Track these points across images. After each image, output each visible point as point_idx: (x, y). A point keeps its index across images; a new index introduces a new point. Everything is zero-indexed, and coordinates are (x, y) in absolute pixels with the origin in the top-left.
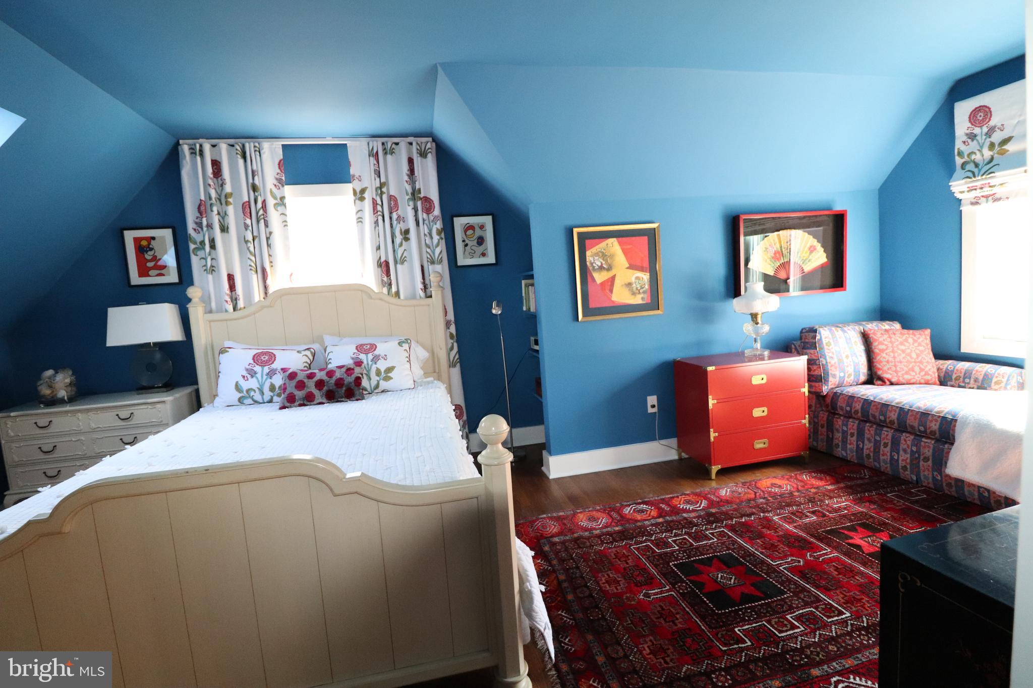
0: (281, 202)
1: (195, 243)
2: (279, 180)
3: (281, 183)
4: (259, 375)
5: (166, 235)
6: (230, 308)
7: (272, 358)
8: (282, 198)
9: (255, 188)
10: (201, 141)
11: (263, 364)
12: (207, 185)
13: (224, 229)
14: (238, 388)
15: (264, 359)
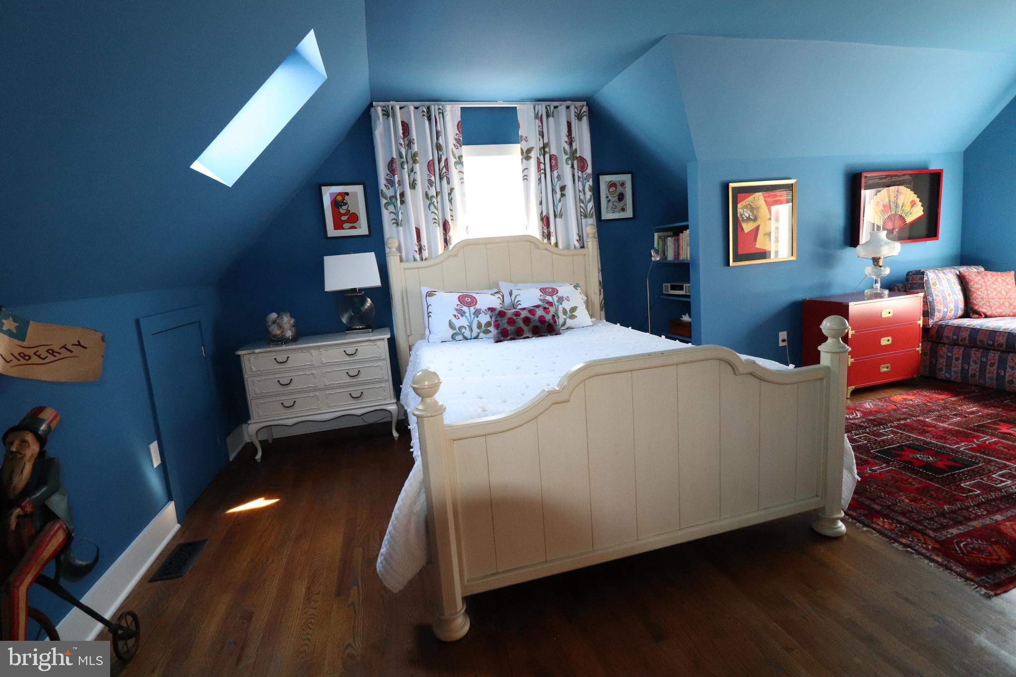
0: (460, 161)
1: (386, 198)
2: (457, 140)
3: (460, 143)
4: (467, 314)
5: (357, 191)
6: (418, 257)
7: (473, 302)
8: (460, 157)
9: (439, 147)
10: (392, 103)
11: (469, 305)
12: (399, 145)
13: (413, 186)
14: (451, 325)
15: (467, 300)
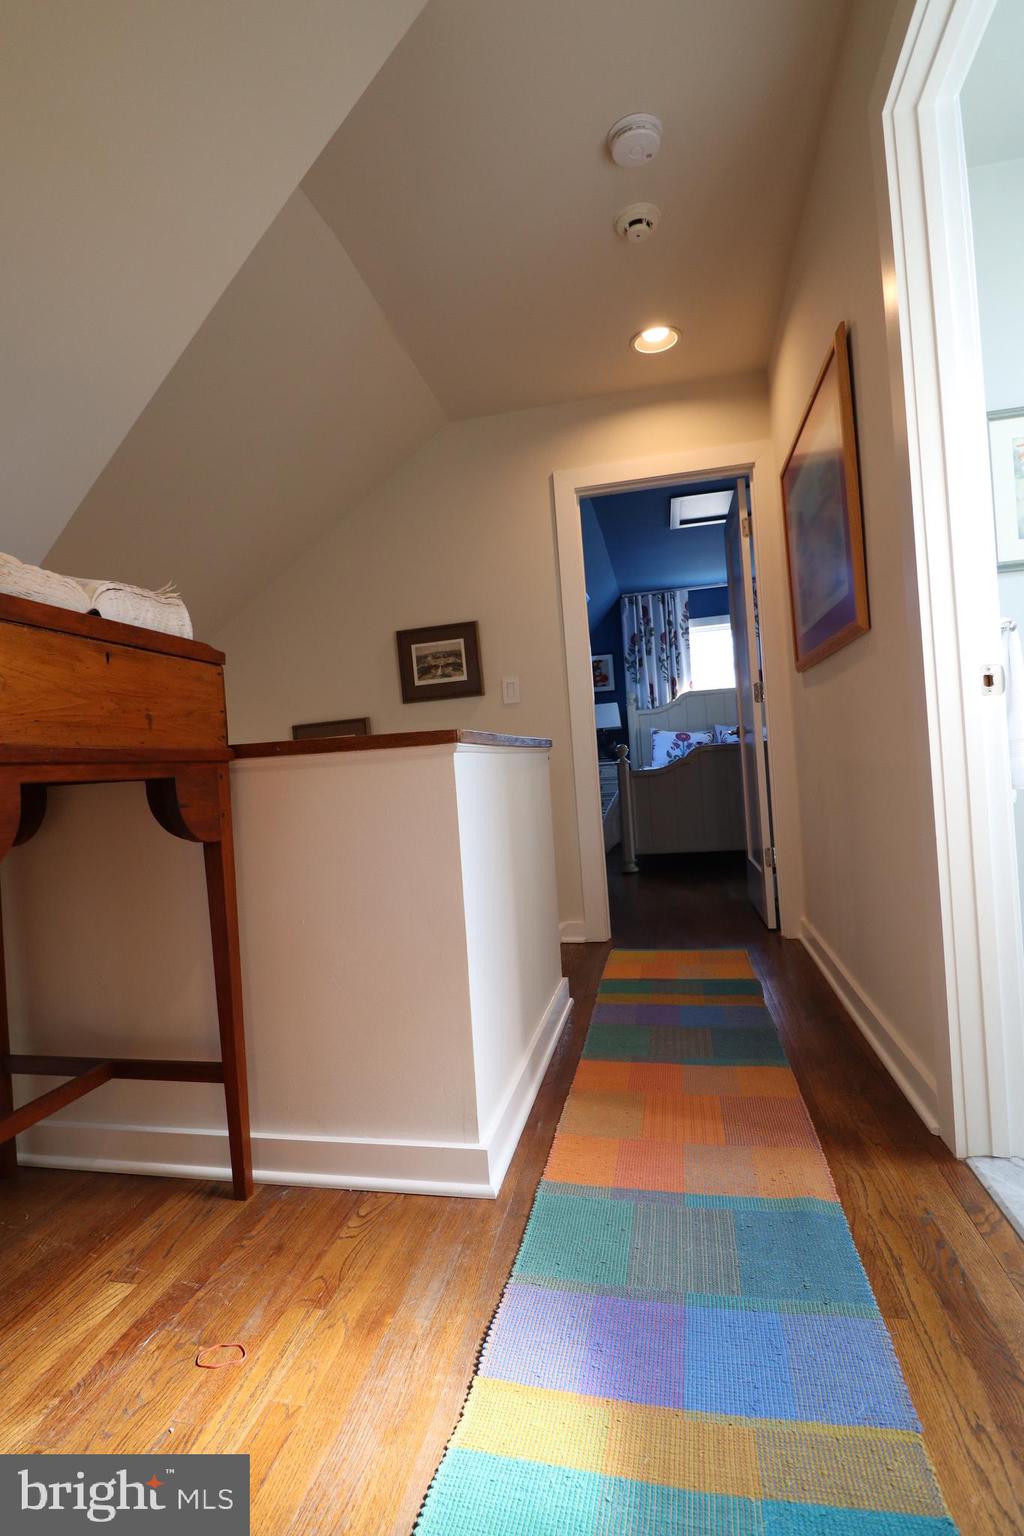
0: (686, 631)
1: (628, 662)
2: (685, 616)
3: (686, 618)
4: (681, 747)
5: (609, 658)
6: (650, 706)
7: (688, 737)
8: (687, 629)
9: (670, 623)
10: (636, 594)
11: (683, 740)
12: (639, 623)
13: (649, 652)
14: (669, 754)
15: (682, 737)
